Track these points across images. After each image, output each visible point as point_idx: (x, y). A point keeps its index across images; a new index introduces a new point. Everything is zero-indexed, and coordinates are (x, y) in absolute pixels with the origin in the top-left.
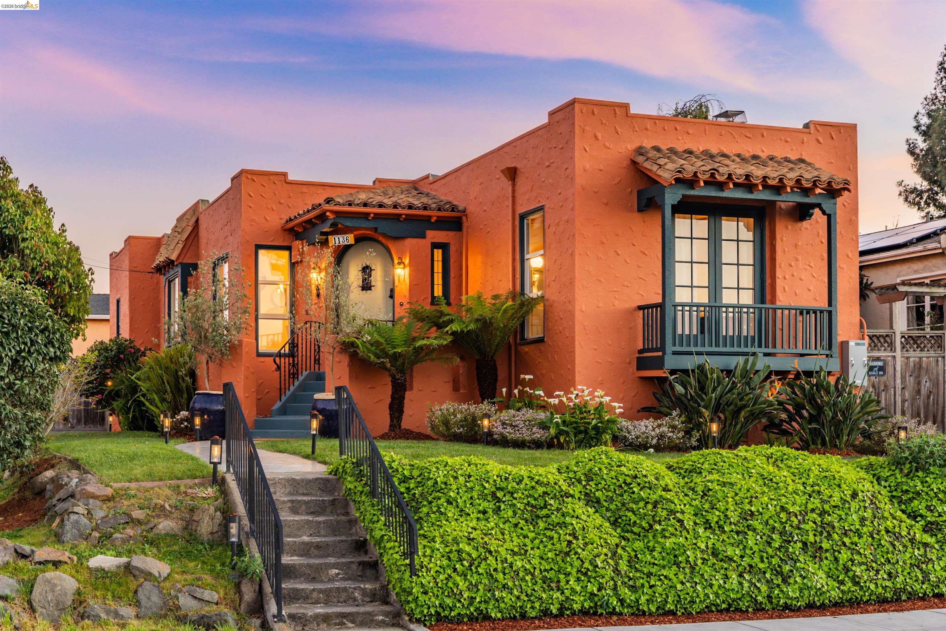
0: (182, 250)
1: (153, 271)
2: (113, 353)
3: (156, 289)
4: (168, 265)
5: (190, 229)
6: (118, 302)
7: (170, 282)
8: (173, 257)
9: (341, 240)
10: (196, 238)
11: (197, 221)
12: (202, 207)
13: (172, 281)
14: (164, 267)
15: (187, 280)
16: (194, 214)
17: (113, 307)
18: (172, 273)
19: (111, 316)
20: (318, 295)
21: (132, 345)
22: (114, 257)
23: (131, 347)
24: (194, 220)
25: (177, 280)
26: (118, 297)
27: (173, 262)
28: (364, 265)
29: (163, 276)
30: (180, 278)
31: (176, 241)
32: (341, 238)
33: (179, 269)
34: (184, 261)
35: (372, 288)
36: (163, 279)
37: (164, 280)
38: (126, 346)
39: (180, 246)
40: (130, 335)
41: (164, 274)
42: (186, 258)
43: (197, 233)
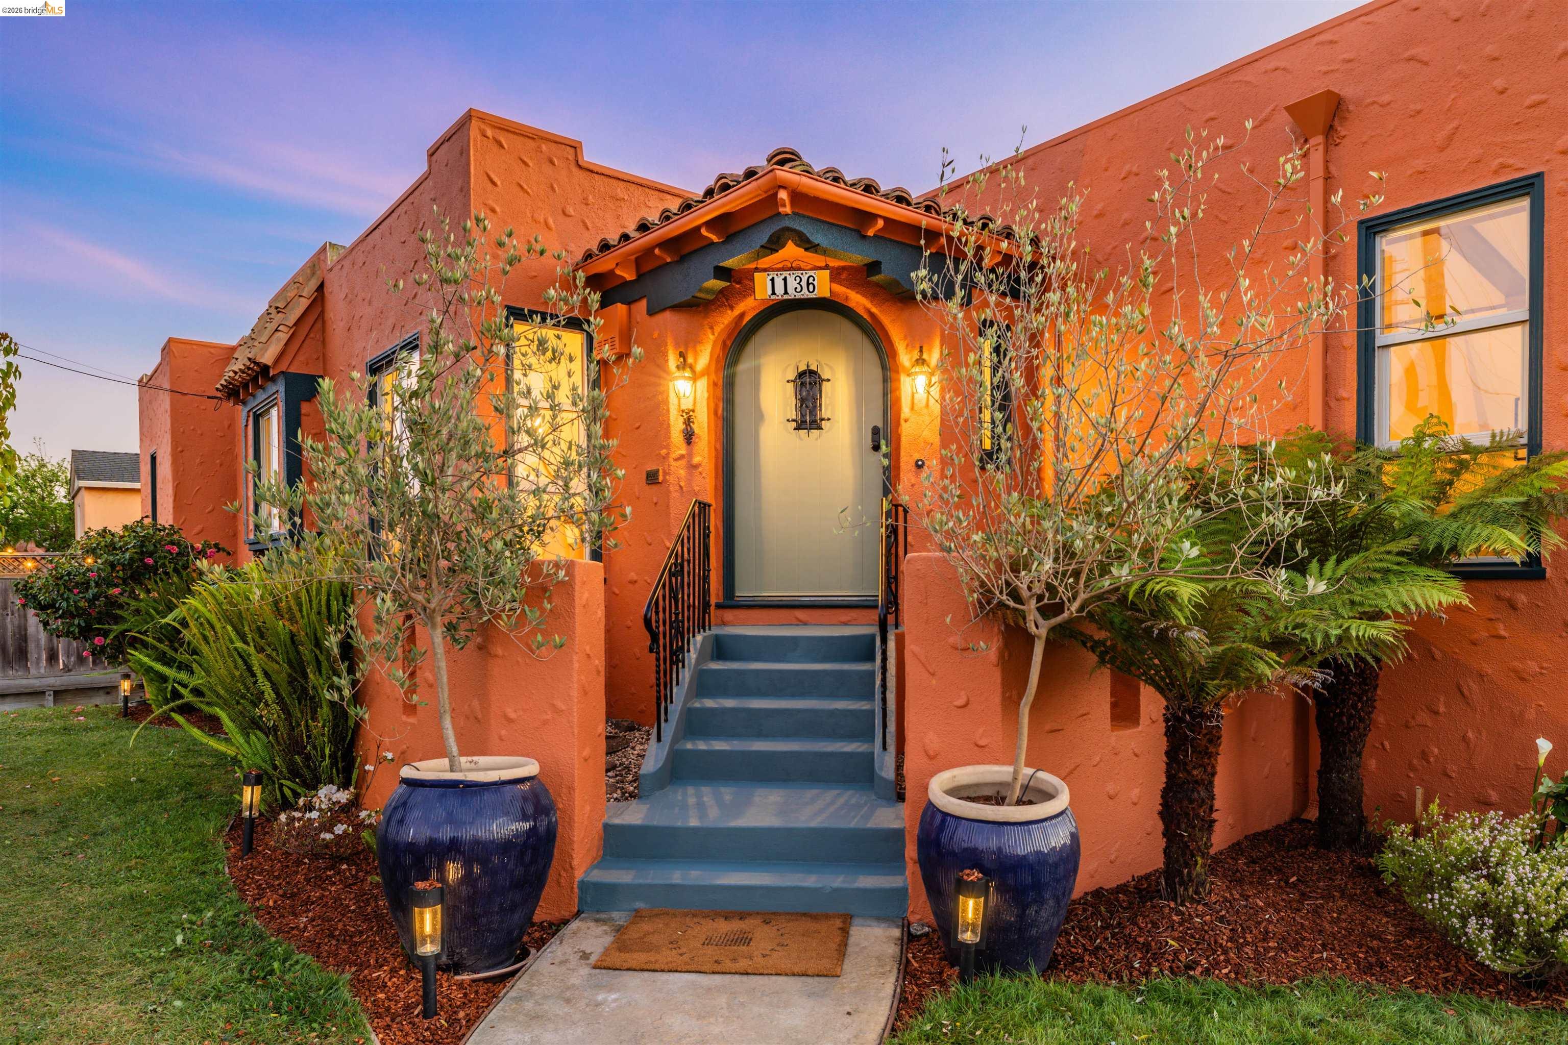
0: (286, 344)
1: (219, 395)
2: (127, 555)
3: (229, 432)
4: (254, 379)
5: (304, 303)
6: (153, 459)
7: (257, 418)
8: (267, 358)
9: (792, 284)
10: (319, 325)
11: (321, 288)
12: (331, 257)
13: (260, 415)
14: (245, 386)
15: (298, 410)
16: (313, 274)
17: (145, 469)
18: (261, 396)
19: (143, 484)
20: (689, 436)
21: (175, 537)
22: (145, 384)
23: (172, 543)
24: (313, 284)
25: (274, 412)
26: (152, 451)
27: (265, 369)
28: (803, 368)
29: (240, 407)
30: (282, 404)
31: (273, 326)
32: (790, 280)
33: (280, 387)
34: (292, 370)
35: (824, 424)
36: (242, 412)
37: (244, 414)
38: (159, 541)
39: (283, 337)
40: (174, 519)
41: (244, 403)
42: (296, 363)
43: (322, 313)
